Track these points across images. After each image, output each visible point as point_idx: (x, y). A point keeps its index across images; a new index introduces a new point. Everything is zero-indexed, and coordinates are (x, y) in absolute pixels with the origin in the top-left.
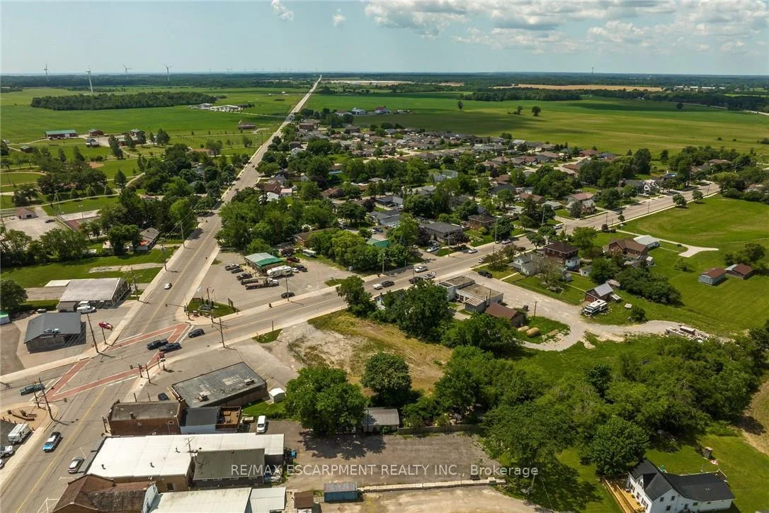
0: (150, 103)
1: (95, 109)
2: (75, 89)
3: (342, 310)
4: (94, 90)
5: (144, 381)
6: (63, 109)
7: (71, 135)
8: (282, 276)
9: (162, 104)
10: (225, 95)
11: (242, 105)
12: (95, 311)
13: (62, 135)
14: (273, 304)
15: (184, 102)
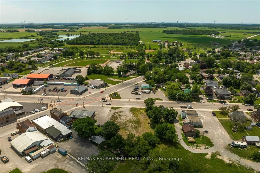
0: (195, 33)
1: (177, 34)
2: (181, 28)
3: (144, 108)
4: (186, 28)
5: (76, 108)
6: (169, 34)
7: (159, 41)
8: (145, 93)
9: (199, 34)
10: (225, 32)
11: (226, 36)
12: (93, 88)
13: (157, 41)
14: (130, 100)
15: (207, 33)
